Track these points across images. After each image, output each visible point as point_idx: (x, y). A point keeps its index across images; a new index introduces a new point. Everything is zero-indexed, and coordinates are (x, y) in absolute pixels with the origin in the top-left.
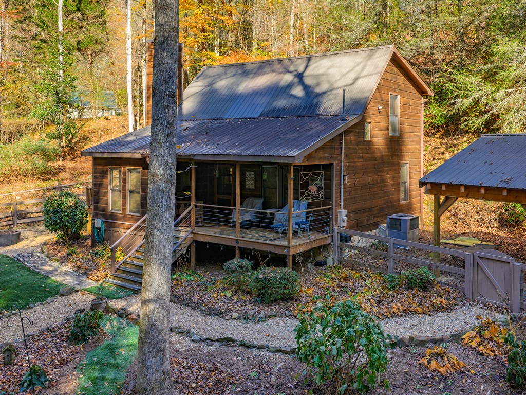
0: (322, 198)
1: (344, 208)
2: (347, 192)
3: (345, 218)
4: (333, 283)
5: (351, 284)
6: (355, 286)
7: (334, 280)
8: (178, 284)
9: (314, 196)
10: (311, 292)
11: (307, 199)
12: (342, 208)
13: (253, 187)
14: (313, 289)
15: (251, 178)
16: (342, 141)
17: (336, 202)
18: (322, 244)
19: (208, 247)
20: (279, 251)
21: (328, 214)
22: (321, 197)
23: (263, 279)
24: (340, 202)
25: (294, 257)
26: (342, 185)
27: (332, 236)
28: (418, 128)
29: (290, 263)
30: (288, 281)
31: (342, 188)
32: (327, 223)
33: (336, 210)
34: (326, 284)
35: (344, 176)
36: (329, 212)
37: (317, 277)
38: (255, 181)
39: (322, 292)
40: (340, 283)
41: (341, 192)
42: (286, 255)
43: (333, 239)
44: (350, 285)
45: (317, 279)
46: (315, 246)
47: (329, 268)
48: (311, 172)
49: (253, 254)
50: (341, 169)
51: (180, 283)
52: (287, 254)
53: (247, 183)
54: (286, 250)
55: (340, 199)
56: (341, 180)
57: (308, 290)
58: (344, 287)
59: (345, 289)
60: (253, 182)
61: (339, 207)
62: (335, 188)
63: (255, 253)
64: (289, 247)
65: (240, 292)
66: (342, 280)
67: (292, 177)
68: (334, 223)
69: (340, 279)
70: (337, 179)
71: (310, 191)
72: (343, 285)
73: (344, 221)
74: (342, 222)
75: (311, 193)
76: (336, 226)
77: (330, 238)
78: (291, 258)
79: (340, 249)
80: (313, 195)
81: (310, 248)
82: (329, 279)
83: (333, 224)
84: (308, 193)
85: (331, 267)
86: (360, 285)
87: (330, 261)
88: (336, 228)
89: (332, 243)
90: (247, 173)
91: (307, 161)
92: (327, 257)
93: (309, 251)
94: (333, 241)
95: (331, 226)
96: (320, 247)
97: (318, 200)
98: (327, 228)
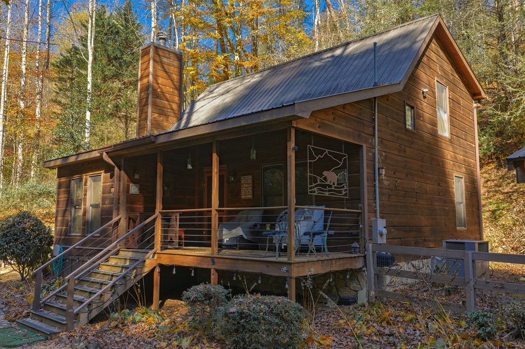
0: (345, 195)
1: (382, 217)
2: (384, 194)
3: (385, 231)
4: (368, 328)
5: (401, 330)
6: (408, 334)
7: (371, 323)
8: (116, 327)
9: (333, 188)
10: (328, 342)
11: (320, 190)
12: (378, 216)
13: (250, 196)
14: (332, 338)
15: (248, 184)
16: (375, 116)
17: (369, 205)
18: (348, 266)
19: (174, 272)
20: (273, 272)
21: (357, 222)
22: (344, 193)
23: (236, 314)
24: (375, 207)
25: (298, 280)
26: (377, 181)
27: (365, 257)
28: (472, 138)
29: (293, 292)
30: (282, 318)
31: (377, 185)
32: (356, 238)
33: (369, 218)
34: (356, 329)
35: (379, 169)
36: (357, 218)
37: (342, 318)
38: (253, 187)
39: (350, 343)
40: (382, 329)
41: (375, 192)
42: (285, 278)
43: (365, 262)
44: (399, 333)
45: (341, 321)
46: (337, 269)
47: (362, 306)
48: (327, 150)
49: (235, 279)
50: (374, 157)
51: (120, 325)
52: (286, 275)
53: (243, 192)
54: (285, 269)
55: (375, 203)
56: (375, 174)
57: (324, 339)
58: (389, 335)
59: (391, 339)
60: (250, 190)
61: (373, 214)
62: (366, 183)
63: (237, 278)
64: (291, 264)
65: (205, 341)
66: (384, 324)
67: (293, 145)
68: (367, 237)
69: (381, 323)
70: (369, 171)
71: (325, 179)
72: (387, 331)
73: (381, 235)
74: (379, 236)
75: (328, 183)
76: (370, 243)
77: (361, 259)
78: (293, 282)
79: (379, 278)
80: (331, 186)
81: (328, 270)
82: (361, 322)
83: (365, 239)
84: (322, 181)
85: (364, 306)
86: (418, 332)
87: (362, 297)
88: (370, 245)
89: (364, 269)
90: (242, 178)
91: (319, 127)
92: (357, 291)
93: (325, 276)
94: (365, 265)
95: (362, 241)
96: (344, 272)
97: (339, 196)
98: (355, 245)
